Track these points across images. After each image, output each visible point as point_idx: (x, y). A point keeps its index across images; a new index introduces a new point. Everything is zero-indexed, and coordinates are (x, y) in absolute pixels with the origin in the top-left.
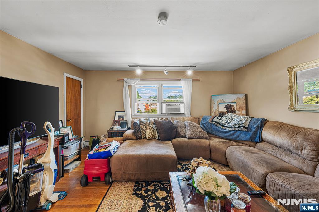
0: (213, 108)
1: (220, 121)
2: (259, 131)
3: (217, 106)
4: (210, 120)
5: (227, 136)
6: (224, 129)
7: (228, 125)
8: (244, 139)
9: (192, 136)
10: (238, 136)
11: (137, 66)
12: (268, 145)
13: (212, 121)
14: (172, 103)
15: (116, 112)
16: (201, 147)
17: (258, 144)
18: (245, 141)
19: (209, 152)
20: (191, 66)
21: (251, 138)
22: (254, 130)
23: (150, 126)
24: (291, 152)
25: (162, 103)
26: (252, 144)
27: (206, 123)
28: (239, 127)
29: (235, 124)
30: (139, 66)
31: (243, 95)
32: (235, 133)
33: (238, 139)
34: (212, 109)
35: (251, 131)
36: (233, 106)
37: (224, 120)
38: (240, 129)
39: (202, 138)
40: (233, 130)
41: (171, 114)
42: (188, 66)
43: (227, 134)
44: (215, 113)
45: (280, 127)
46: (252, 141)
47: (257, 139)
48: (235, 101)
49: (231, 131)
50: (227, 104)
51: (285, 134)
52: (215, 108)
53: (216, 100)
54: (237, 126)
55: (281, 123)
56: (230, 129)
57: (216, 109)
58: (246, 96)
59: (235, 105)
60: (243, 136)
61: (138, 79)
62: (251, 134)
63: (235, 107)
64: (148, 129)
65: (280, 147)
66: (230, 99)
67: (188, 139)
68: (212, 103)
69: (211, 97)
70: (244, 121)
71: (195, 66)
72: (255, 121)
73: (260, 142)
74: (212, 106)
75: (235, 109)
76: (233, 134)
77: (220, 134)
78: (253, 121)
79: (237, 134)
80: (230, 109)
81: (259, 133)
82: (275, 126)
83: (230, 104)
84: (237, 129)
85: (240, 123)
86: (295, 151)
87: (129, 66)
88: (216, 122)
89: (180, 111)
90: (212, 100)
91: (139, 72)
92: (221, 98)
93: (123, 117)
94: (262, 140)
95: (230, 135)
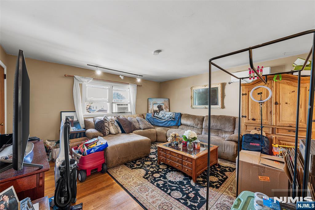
0: (150, 107)
1: (159, 116)
2: (180, 120)
3: (152, 106)
4: (152, 116)
5: (164, 125)
6: (161, 121)
7: (164, 118)
8: (173, 125)
9: (145, 127)
10: (170, 124)
11: (97, 67)
12: (184, 126)
13: (154, 116)
14: (121, 104)
15: (61, 112)
16: (152, 134)
17: (180, 127)
18: (173, 126)
19: (156, 136)
20: (140, 75)
21: (176, 124)
22: (177, 119)
23: (113, 123)
24: (194, 127)
25: (112, 103)
26: (177, 127)
27: (150, 118)
28: (170, 118)
29: (168, 117)
30: (99, 67)
31: (167, 99)
32: (168, 122)
33: (170, 126)
34: (149, 109)
35: (176, 120)
36: (162, 106)
37: (160, 115)
38: (171, 119)
39: (151, 128)
40: (167, 121)
41: (120, 112)
42: (138, 75)
43: (163, 124)
44: (151, 111)
45: (188, 116)
46: (177, 126)
47: (179, 124)
48: (163, 103)
49: (165, 121)
50: (158, 105)
51: (191, 119)
52: (150, 108)
53: (151, 102)
54: (169, 118)
55: (188, 114)
56: (165, 120)
57: (152, 108)
58: (169, 100)
59: (163, 105)
60: (173, 124)
61: (91, 78)
62: (176, 121)
63: (163, 107)
64: (111, 126)
65: (189, 126)
66: (160, 101)
67: (143, 130)
68: (149, 104)
69: (148, 99)
70: (172, 115)
71: (142, 76)
72: (177, 115)
73: (181, 125)
74: (149, 106)
75: (163, 108)
76: (167, 123)
77: (160, 124)
78: (176, 115)
79: (169, 123)
80: (160, 108)
81: (180, 121)
82: (186, 116)
83: (160, 105)
84: (169, 120)
85: (171, 116)
86: (196, 126)
87: (88, 65)
88: (156, 117)
89: (128, 110)
90: (149, 102)
91: (99, 73)
92: (155, 100)
93: (72, 117)
94: (181, 124)
95: (165, 124)
